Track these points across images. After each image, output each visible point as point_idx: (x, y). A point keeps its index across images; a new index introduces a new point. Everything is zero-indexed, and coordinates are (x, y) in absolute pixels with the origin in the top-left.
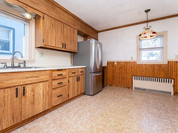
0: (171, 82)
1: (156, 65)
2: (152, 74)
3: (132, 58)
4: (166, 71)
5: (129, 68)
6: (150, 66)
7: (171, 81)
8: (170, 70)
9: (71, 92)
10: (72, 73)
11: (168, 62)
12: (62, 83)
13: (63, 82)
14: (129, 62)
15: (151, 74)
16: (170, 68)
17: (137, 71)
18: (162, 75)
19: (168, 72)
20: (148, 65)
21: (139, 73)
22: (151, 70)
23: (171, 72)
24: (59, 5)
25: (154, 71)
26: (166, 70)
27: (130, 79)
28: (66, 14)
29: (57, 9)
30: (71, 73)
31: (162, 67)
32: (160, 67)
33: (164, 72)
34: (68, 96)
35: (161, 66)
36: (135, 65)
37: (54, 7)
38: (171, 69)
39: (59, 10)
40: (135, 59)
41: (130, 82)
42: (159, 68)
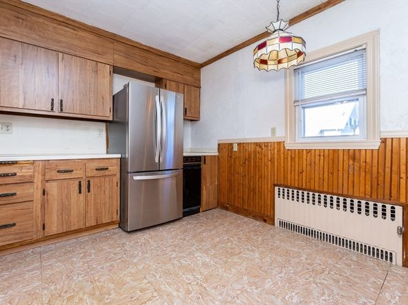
0: (393, 216)
1: (341, 154)
2: (331, 184)
3: (273, 131)
4: (375, 175)
5: (266, 162)
6: (322, 154)
7: (393, 212)
8: (388, 170)
9: (55, 218)
10: (58, 172)
11: (384, 141)
12: (15, 194)
13: (18, 193)
14: (266, 144)
15: (325, 183)
16: (388, 164)
18: (362, 189)
19: (381, 179)
20: (317, 153)
21: (293, 178)
22: (326, 170)
23: (395, 177)
24: (41, 9)
25: (335, 174)
26: (375, 169)
27: (269, 194)
28: (69, 29)
29: (34, 18)
30: (55, 173)
31: (362, 159)
32: (354, 159)
33: (368, 176)
34: (44, 229)
35: (357, 155)
36: (282, 152)
37: (20, 16)
38: (395, 168)
39: (41, 20)
40: (280, 135)
42: (351, 162)
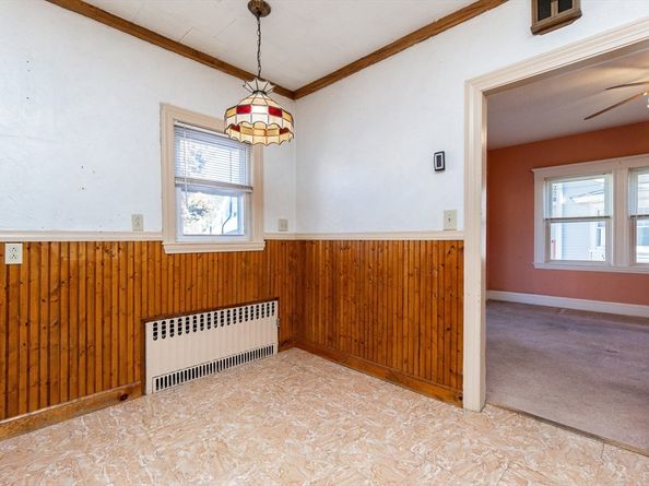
0: (273, 311)
3: (138, 221)
5: (123, 279)
6: (216, 258)
7: (273, 307)
14: (123, 246)
15: (220, 296)
16: (269, 264)
17: (164, 289)
18: (252, 294)
20: (210, 257)
22: (220, 279)
23: (272, 276)
25: (230, 282)
27: (130, 342)
31: (252, 262)
32: (246, 262)
33: (256, 279)
35: (249, 257)
36: (157, 259)
38: (272, 268)
40: (152, 229)
41: (130, 359)
42: (244, 266)
